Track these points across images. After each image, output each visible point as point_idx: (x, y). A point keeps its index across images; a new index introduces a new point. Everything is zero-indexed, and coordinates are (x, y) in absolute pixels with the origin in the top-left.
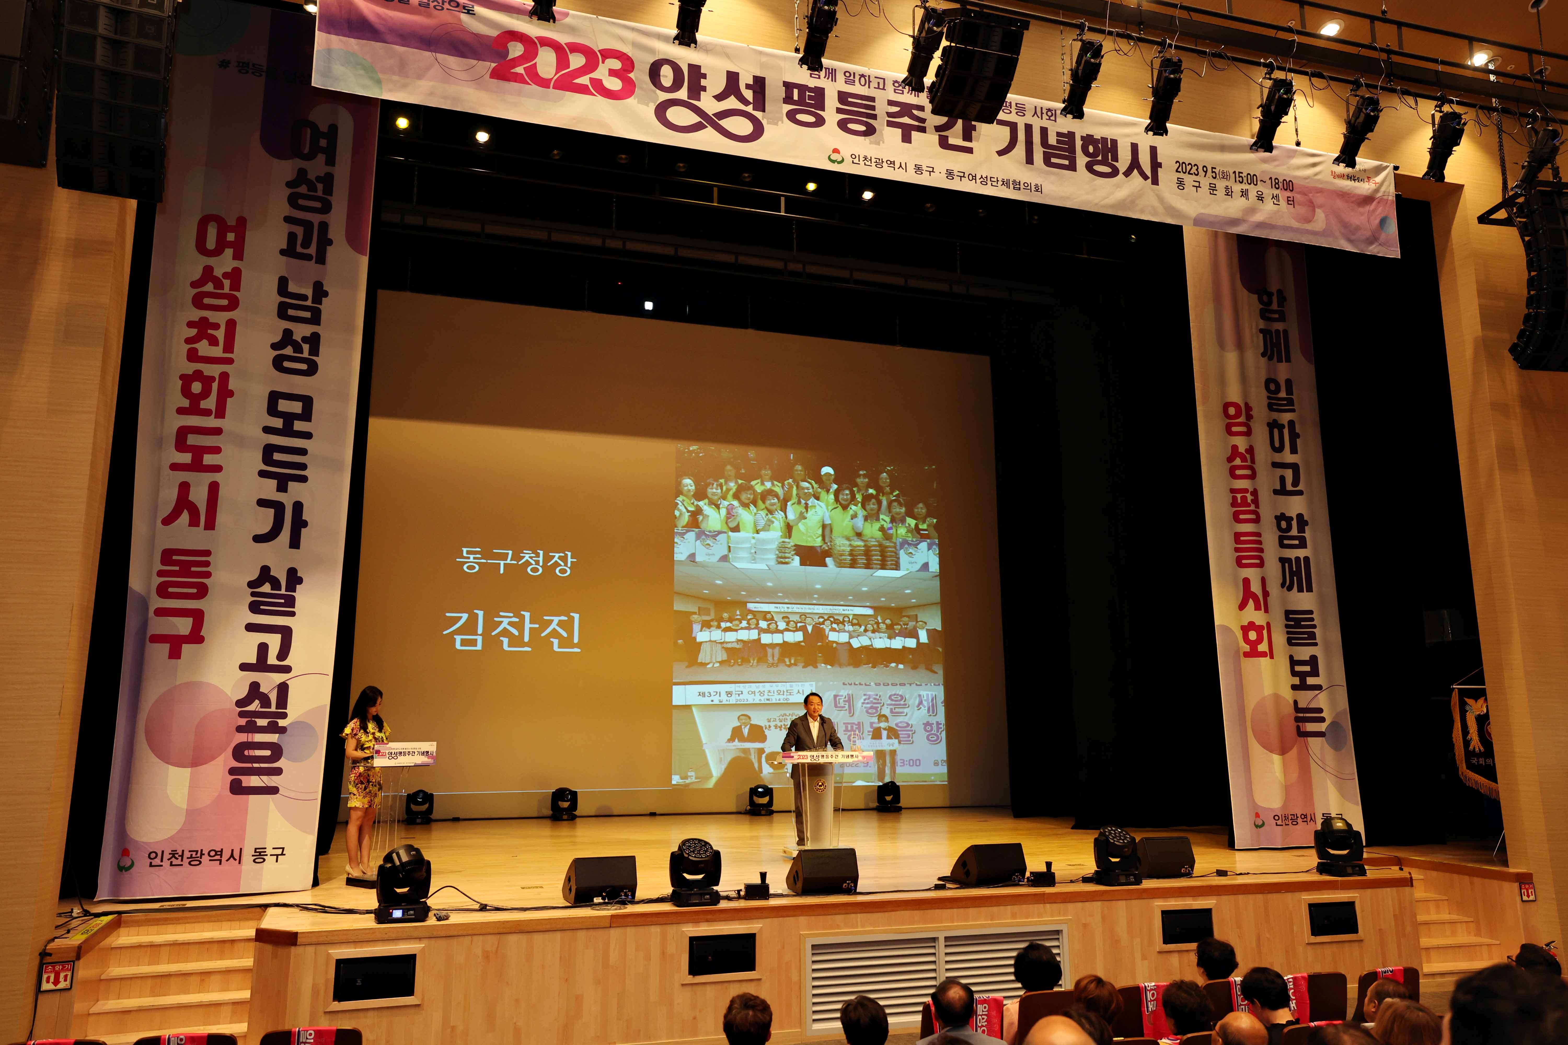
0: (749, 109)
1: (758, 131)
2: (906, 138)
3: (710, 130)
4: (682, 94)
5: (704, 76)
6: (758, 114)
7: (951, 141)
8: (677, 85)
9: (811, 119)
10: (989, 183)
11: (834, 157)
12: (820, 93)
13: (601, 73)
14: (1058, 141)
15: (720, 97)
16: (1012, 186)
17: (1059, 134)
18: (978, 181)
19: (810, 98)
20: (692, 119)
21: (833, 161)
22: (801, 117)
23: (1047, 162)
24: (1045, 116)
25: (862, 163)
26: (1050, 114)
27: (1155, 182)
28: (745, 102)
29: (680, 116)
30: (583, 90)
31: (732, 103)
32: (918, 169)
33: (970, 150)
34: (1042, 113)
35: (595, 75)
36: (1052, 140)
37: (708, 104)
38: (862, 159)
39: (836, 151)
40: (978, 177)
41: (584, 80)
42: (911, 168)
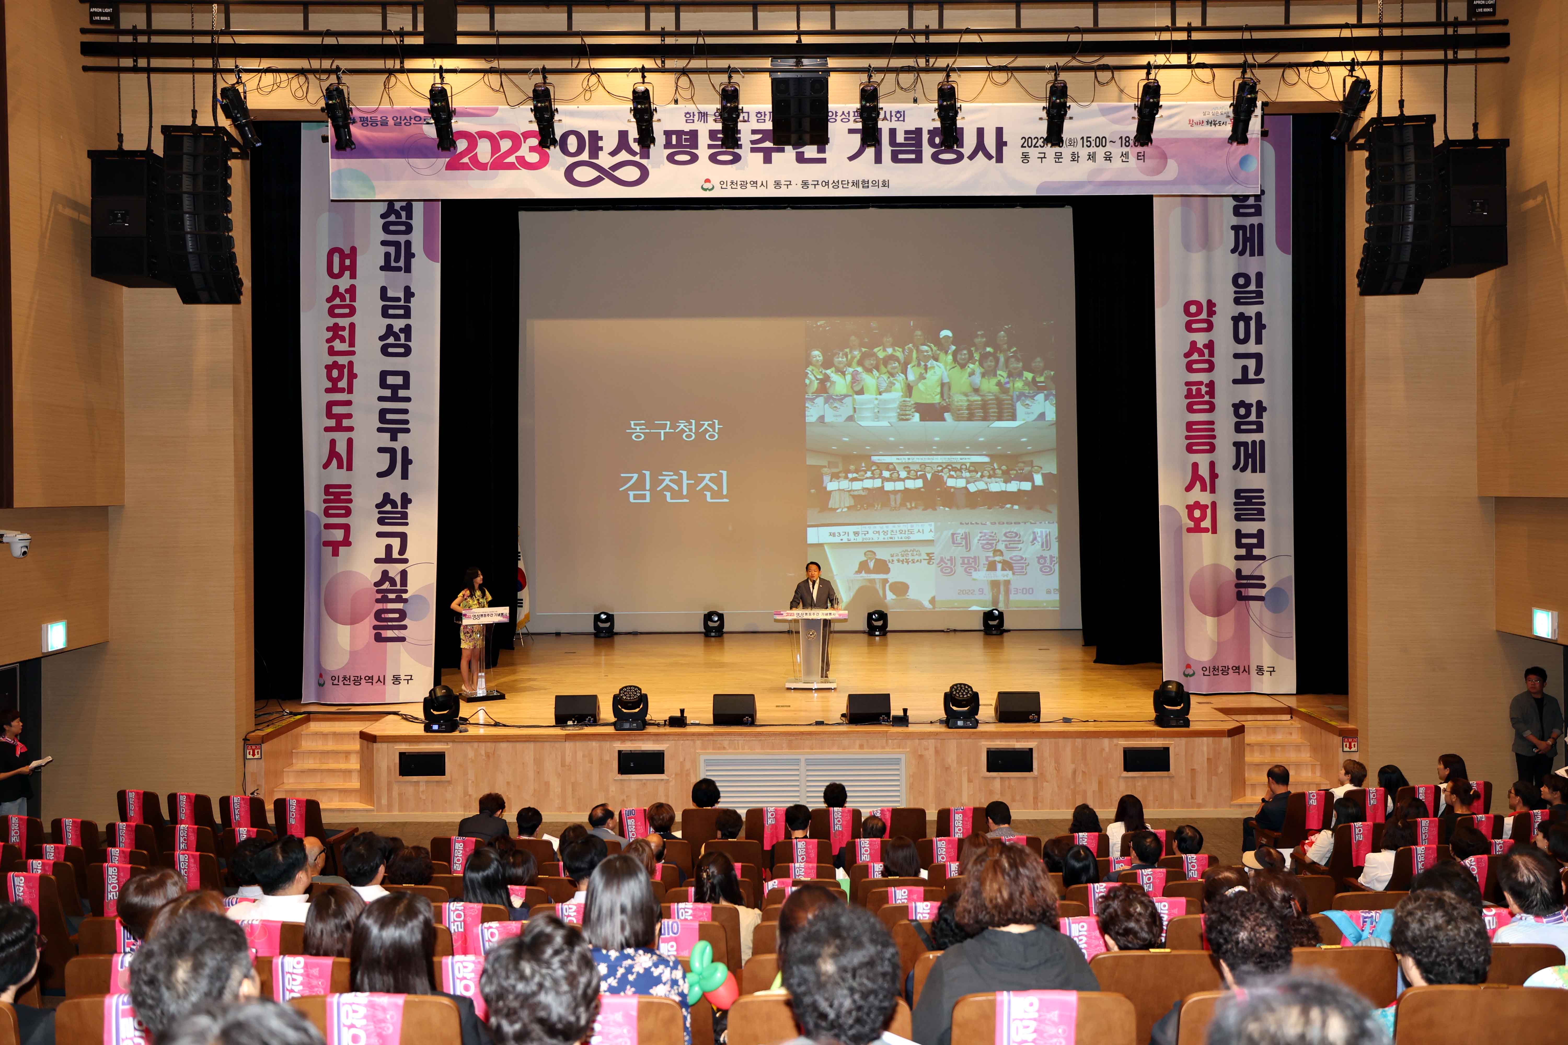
0: (637, 158)
1: (645, 174)
2: (768, 160)
3: (607, 181)
4: (585, 156)
5: (601, 138)
6: (644, 162)
7: (806, 156)
8: (580, 150)
9: (687, 158)
10: (840, 185)
11: (707, 186)
12: (694, 134)
13: (524, 151)
14: (906, 139)
15: (613, 154)
16: (861, 186)
17: (906, 132)
18: (831, 186)
19: (686, 140)
20: (593, 174)
21: (705, 190)
22: (678, 158)
23: (895, 159)
24: (894, 118)
25: (729, 187)
26: (898, 115)
27: (1000, 159)
28: (633, 153)
29: (584, 174)
30: (511, 166)
31: (624, 156)
32: (777, 184)
33: (823, 161)
34: (891, 116)
35: (519, 154)
36: (900, 138)
37: (605, 160)
38: (729, 184)
39: (708, 181)
40: (831, 182)
41: (512, 159)
42: (771, 184)
